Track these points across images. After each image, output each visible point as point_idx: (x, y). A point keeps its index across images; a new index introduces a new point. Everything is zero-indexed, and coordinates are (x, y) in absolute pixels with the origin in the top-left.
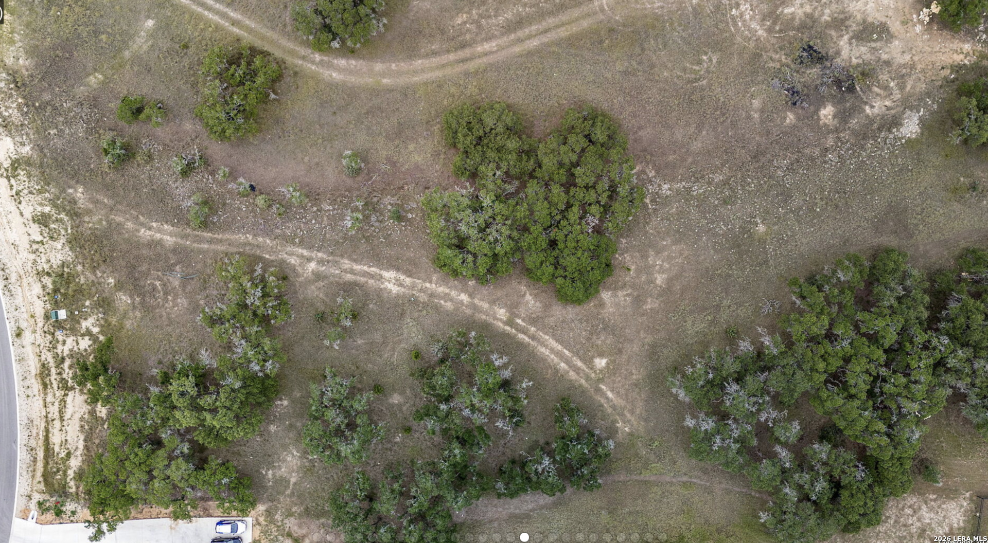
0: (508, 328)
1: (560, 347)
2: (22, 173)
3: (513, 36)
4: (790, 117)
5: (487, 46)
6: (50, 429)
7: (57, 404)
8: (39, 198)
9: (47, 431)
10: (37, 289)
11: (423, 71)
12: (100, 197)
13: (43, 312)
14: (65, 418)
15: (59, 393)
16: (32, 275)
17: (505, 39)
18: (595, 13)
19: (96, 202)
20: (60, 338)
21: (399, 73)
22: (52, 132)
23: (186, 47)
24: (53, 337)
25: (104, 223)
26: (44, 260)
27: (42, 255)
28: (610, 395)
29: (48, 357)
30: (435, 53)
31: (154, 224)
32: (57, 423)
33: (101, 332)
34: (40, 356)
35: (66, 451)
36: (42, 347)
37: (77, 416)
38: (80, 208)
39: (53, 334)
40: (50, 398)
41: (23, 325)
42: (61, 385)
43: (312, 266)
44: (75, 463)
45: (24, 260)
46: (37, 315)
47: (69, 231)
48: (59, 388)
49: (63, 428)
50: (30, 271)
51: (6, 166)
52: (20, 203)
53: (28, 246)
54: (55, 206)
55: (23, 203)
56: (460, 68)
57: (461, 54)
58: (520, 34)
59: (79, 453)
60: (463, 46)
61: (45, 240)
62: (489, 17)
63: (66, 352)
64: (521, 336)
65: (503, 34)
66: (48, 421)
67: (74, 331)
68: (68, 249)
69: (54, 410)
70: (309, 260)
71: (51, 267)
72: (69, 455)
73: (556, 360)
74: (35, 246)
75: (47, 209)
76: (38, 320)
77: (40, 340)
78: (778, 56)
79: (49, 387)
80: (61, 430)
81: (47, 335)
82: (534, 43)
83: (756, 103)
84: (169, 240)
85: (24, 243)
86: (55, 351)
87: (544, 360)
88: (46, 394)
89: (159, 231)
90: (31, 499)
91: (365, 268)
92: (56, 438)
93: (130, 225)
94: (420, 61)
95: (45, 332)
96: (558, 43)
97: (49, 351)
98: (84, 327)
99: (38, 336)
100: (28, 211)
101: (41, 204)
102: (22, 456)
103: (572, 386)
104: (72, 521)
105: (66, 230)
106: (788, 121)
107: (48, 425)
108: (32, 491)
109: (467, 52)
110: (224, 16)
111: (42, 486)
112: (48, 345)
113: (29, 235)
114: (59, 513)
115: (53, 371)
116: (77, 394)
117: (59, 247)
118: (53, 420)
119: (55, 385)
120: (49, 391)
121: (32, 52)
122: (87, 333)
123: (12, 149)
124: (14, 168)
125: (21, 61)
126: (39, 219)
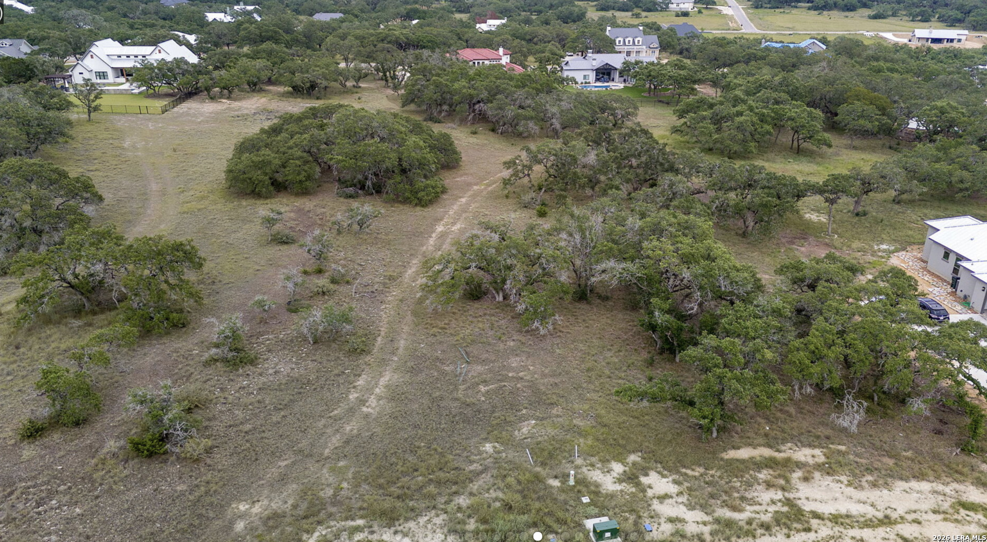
7: (854, 532)
12: (273, 472)
14: (880, 515)
15: (821, 528)
19: (283, 479)
20: (668, 527)
25: (341, 464)
31: (353, 396)
32: (906, 532)
33: (620, 459)
37: (855, 493)
38: (295, 507)
42: (799, 526)
47: (360, 522)
48: (808, 530)
49: (909, 518)
63: (698, 515)
67: (638, 504)
68: (411, 524)
72: (968, 506)
80: (917, 522)
84: (391, 377)
89: (369, 390)
93: (350, 427)
98: (618, 487)
105: (358, 529)
122: (630, 478)
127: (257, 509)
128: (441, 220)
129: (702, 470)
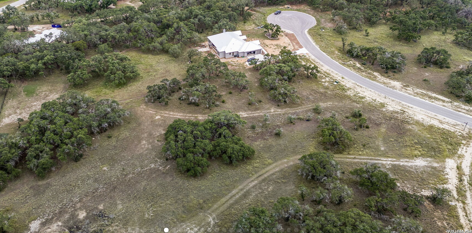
0: (196, 115)
1: (175, 116)
3: (245, 190)
4: (101, 207)
5: (253, 184)
10: (348, 86)
11: (274, 168)
17: (247, 189)
18: (213, 212)
20: (331, 80)
21: (282, 164)
23: (364, 147)
27: (354, 92)
28: (151, 112)
29: (330, 77)
30: (273, 174)
34: (333, 76)
39: (334, 80)
41: (343, 80)
43: (272, 111)
45: (358, 90)
50: (353, 89)
51: (385, 105)
55: (371, 100)
56: (260, 173)
57: (263, 177)
58: (242, 192)
60: (264, 180)
62: (259, 193)
64: (191, 115)
65: (249, 190)
66: (318, 67)
67: (328, 82)
70: (274, 112)
71: (349, 91)
73: (175, 114)
74: (358, 93)
75: (363, 100)
76: (341, 81)
77: (336, 78)
78: (114, 228)
82: (234, 192)
83: (120, 207)
85: (361, 93)
87: (179, 113)
91: (255, 115)
94: (277, 170)
96: (224, 195)
100: (368, 98)
101: (366, 100)
102: (318, 61)
103: (166, 110)
106: (102, 205)
108: (310, 57)
109: (260, 179)
110: (360, 159)
123: (388, 108)
124: (383, 105)
125: (411, 127)
126: (363, 98)
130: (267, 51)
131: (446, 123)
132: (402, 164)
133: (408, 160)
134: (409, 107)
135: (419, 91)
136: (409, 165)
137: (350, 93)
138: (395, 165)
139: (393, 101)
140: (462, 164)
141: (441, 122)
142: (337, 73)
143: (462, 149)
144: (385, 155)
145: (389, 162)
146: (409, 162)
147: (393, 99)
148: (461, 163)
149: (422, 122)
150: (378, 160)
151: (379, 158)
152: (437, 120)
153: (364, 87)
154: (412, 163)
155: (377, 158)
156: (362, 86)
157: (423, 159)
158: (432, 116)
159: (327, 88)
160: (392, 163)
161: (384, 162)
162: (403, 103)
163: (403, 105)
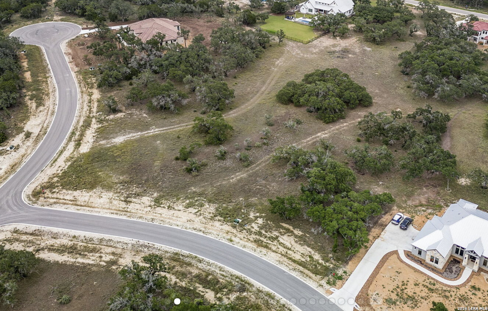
2: (163, 201)
3: (266, 84)
4: (346, 60)
5: (263, 89)
6: (290, 257)
7: (279, 247)
8: (180, 201)
9: (290, 259)
10: (217, 224)
11: (256, 101)
12: (203, 184)
13: (230, 227)
14: (290, 247)
15: (275, 243)
16: (209, 222)
17: (265, 86)
18: (278, 72)
19: (203, 186)
20: (249, 227)
21: (250, 105)
22: (160, 184)
23: (179, 137)
24: (246, 230)
25: (215, 189)
26: (207, 214)
27: (205, 213)
29: (253, 237)
30: (253, 97)
31: (233, 176)
32: (289, 252)
33: (261, 213)
34: (249, 240)
35: (308, 257)
36: (246, 237)
37: (293, 242)
38: (199, 192)
39: (244, 229)
40: (274, 248)
41: (229, 237)
42: (271, 240)
44: (317, 256)
45: (199, 221)
46: (229, 230)
48: (272, 241)
49: (295, 251)
50: (206, 221)
51: (153, 204)
52: (174, 208)
53: (196, 216)
54: (189, 198)
55: (175, 207)
59: (313, 252)
61: (199, 209)
62: (255, 85)
63: (258, 229)
65: (263, 85)
66: (285, 255)
67: (251, 221)
68: (212, 204)
69: (281, 249)
71: (213, 213)
72: (310, 257)
74: (198, 214)
75: (188, 201)
76: (232, 231)
77: (242, 236)
78: (326, 56)
79: (268, 245)
80: (295, 253)
81: (242, 231)
82: (273, 82)
84: (244, 175)
85: (192, 217)
86: (253, 232)
88: (270, 249)
89: (237, 176)
90: (322, 286)
91: (311, 138)
92: (297, 257)
93: (224, 182)
94: (252, 100)
95: (240, 231)
97: (251, 235)
98: (252, 217)
99: (239, 235)
100: (181, 207)
101: (183, 202)
102: (294, 274)
104: (349, 275)
105: (204, 201)
107: (287, 256)
108: (318, 282)
109: (260, 92)
110: (181, 126)
111: (319, 277)
112: (247, 234)
113: (191, 213)
114: (340, 278)
115: (262, 239)
116: (282, 237)
117: (208, 206)
118: (287, 253)
119: (269, 242)
120: (270, 246)
121: (122, 173)
122: (256, 218)
123: (149, 198)
124: (158, 202)
125: (121, 178)
126: (188, 206)
127: (194, 190)
128: (324, 131)
129: (272, 223)
130: (413, 271)
131: (67, 202)
132: (139, 133)
133: (132, 138)
134: (117, 214)
135: (90, 260)
136: (131, 134)
137: (210, 209)
138: (146, 130)
139: (141, 217)
140: (71, 152)
141: (74, 202)
142: (244, 249)
143: (64, 169)
144: (155, 137)
145: (152, 131)
146: (131, 137)
147: (140, 220)
148: (74, 151)
149: (103, 191)
150: (163, 130)
151: (162, 132)
152: (79, 203)
153: (190, 231)
154: (128, 136)
155: (165, 131)
156: (194, 232)
157: (115, 144)
158: (85, 208)
159: (249, 206)
160: (149, 131)
161: (157, 130)
162: (124, 218)
163: (125, 215)
